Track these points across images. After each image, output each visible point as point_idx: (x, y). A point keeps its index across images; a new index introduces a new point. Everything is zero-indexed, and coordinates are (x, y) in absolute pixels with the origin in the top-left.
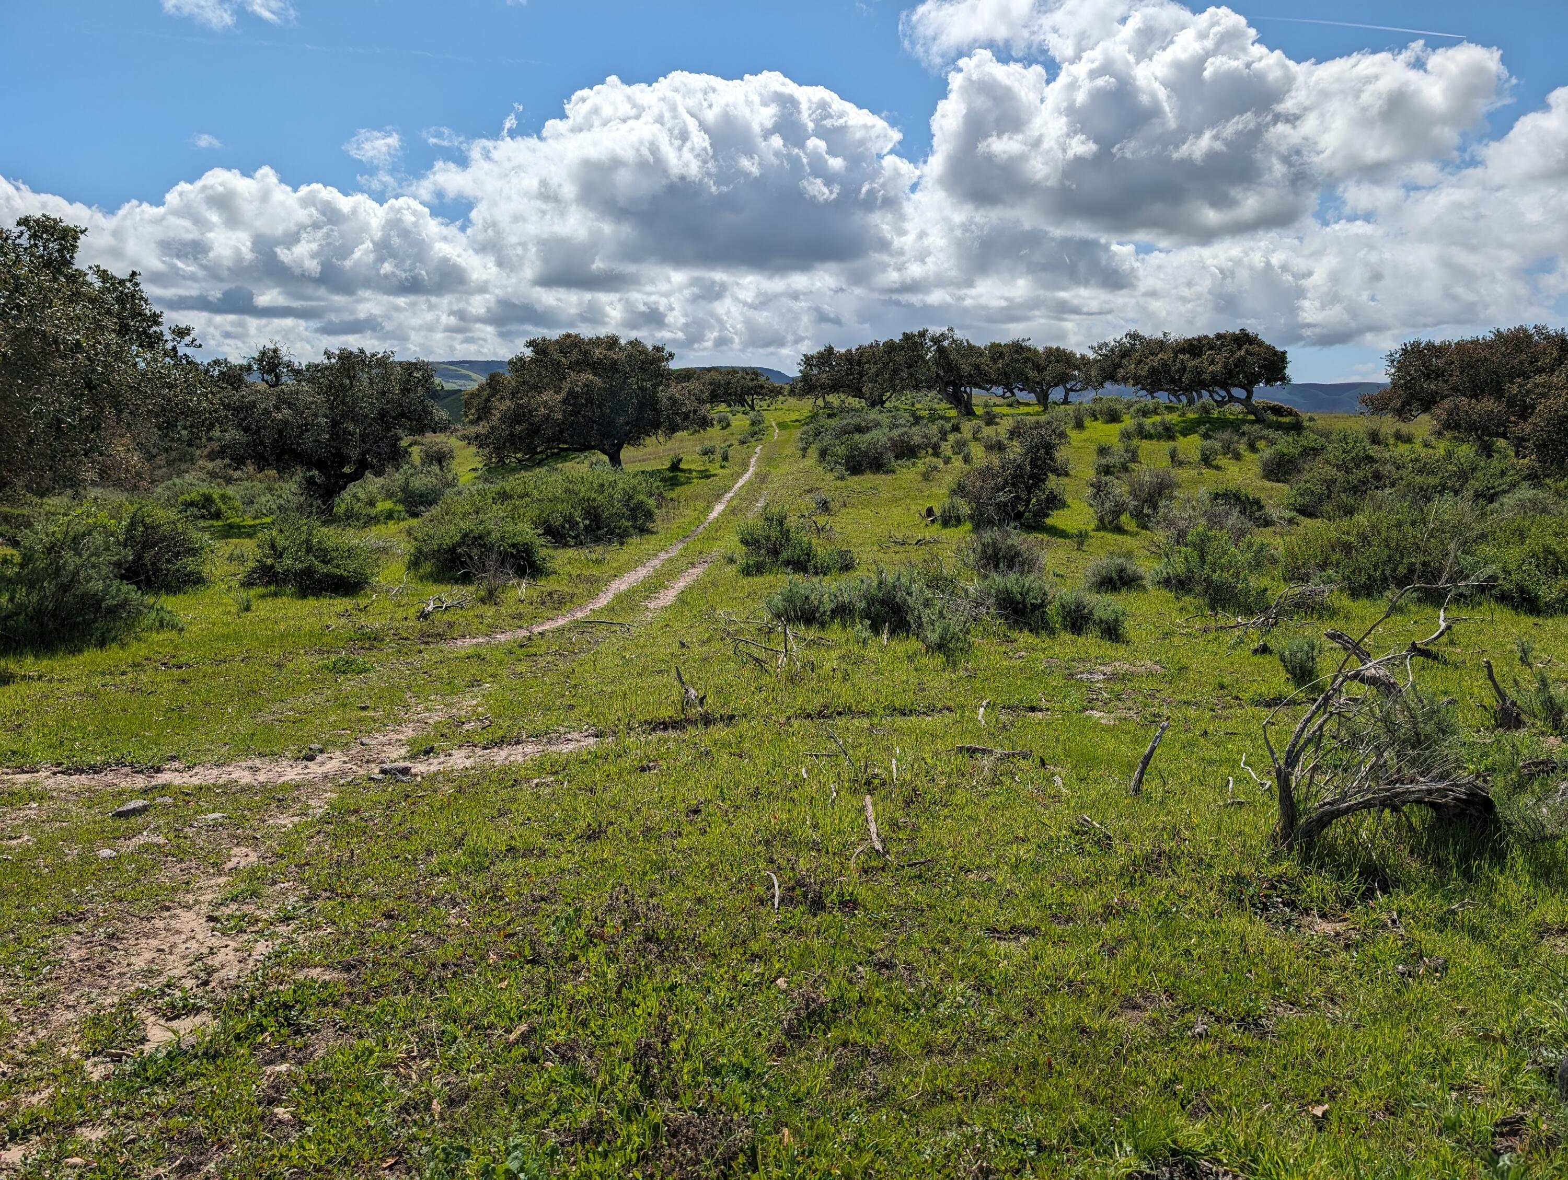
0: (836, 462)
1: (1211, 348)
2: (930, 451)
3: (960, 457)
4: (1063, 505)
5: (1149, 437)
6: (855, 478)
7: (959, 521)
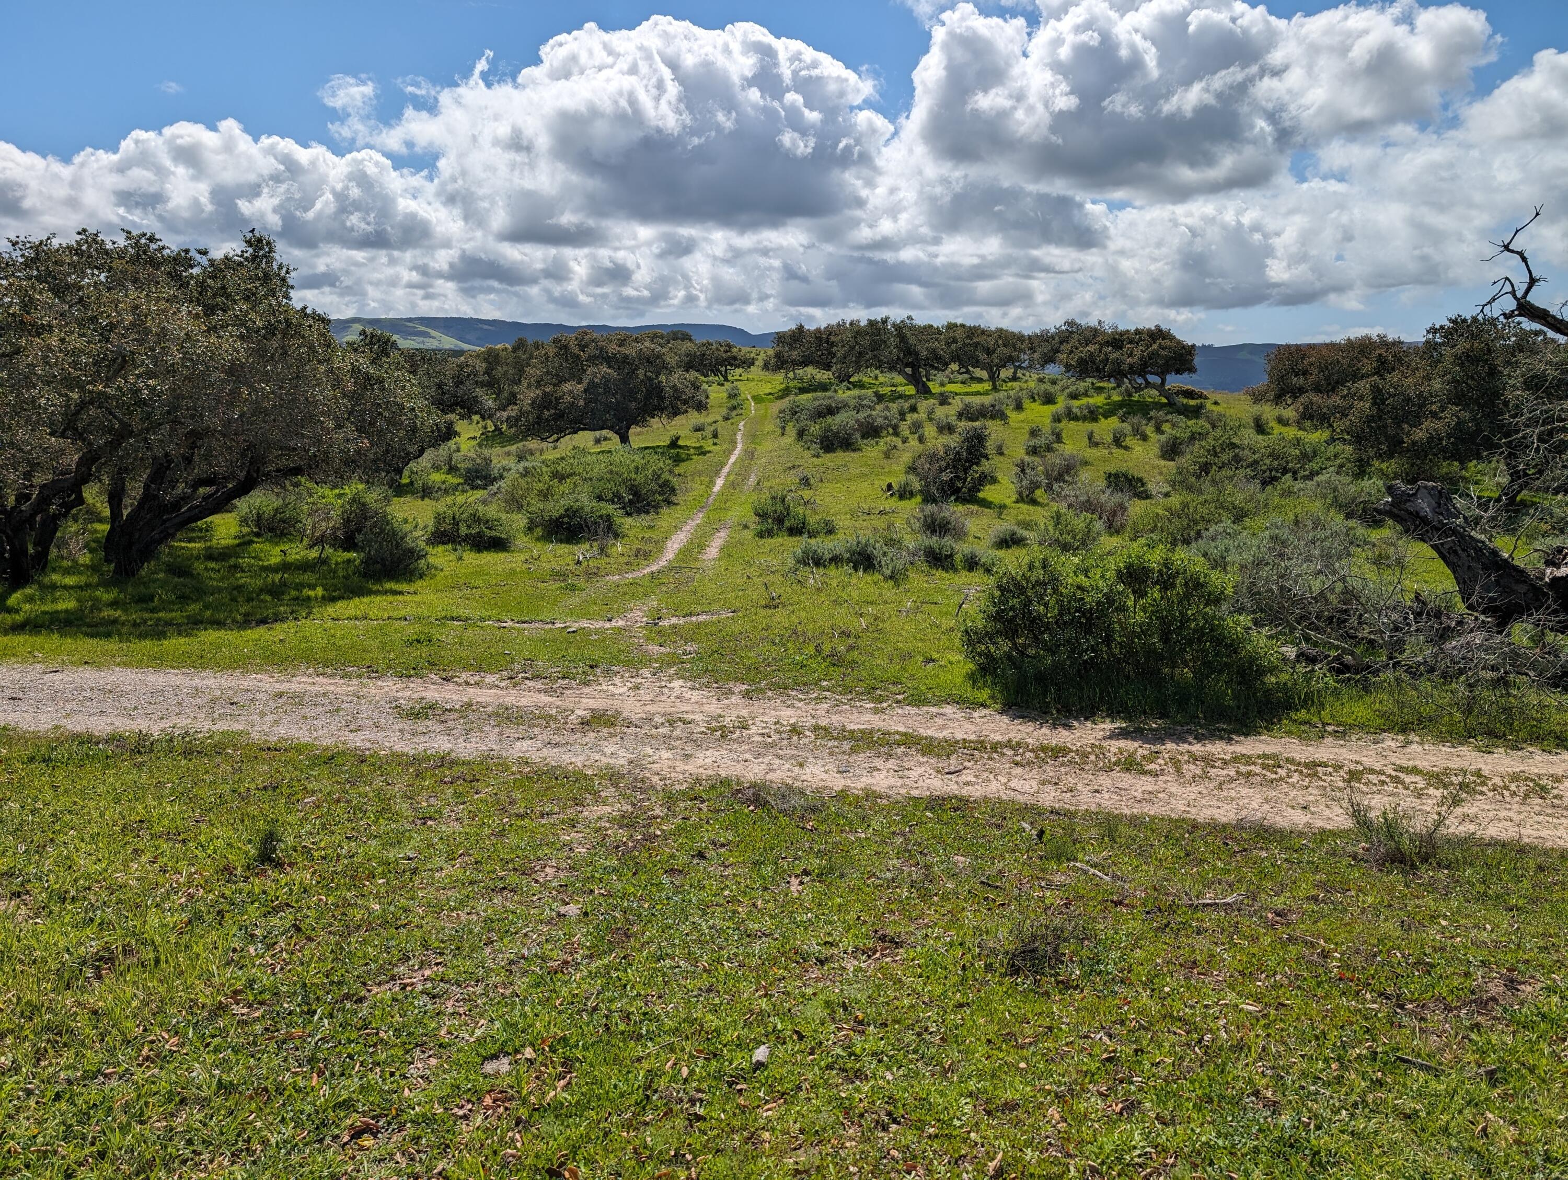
0: (812, 441)
1: (1131, 342)
2: (891, 430)
3: (916, 436)
4: (994, 481)
5: (1076, 418)
6: (829, 455)
7: (912, 494)
